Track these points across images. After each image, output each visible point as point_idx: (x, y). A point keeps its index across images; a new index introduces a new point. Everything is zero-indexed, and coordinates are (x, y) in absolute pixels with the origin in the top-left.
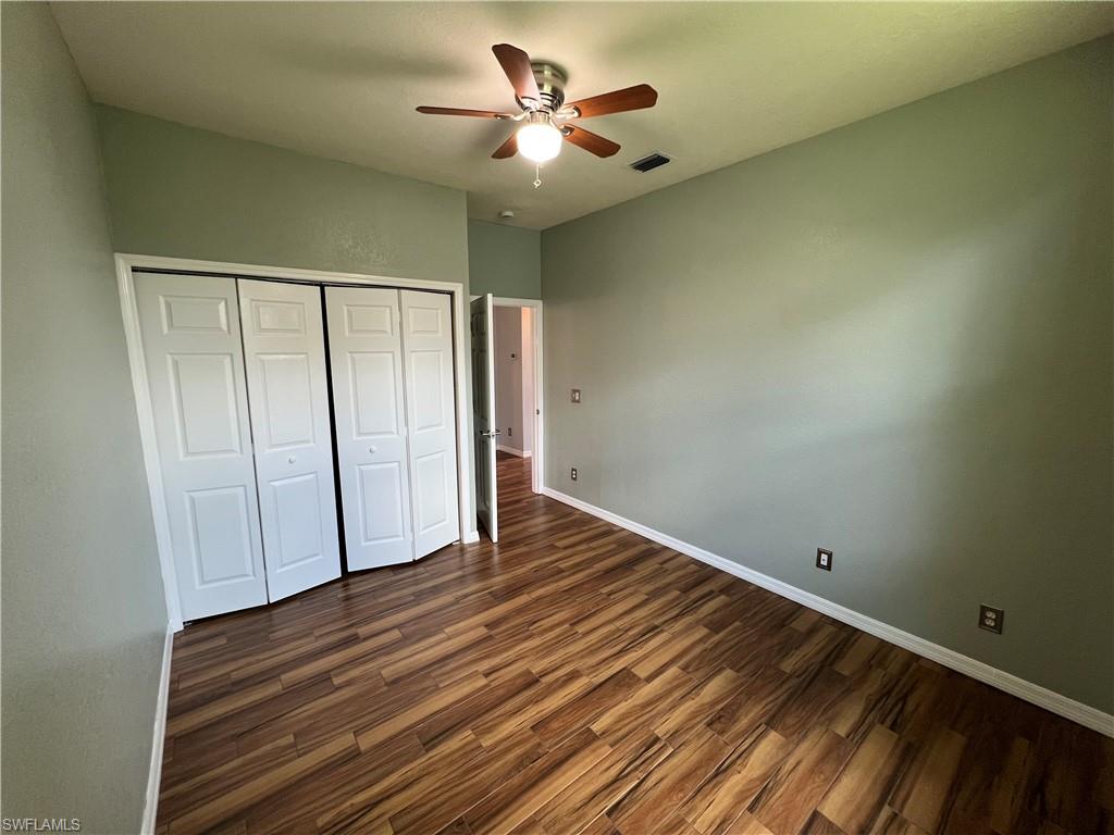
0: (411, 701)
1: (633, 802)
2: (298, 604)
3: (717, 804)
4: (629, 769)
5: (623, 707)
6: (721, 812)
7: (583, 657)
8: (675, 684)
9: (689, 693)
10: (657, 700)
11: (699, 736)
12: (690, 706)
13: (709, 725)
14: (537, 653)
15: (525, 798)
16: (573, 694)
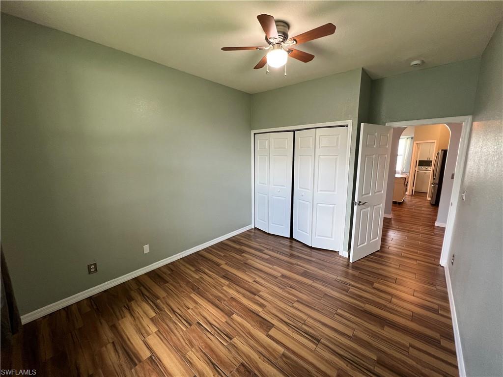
0: (238, 269)
1: (202, 330)
2: (272, 237)
3: (199, 362)
4: (216, 328)
5: (248, 325)
6: (195, 363)
7: (275, 307)
8: (270, 349)
9: (264, 356)
10: (256, 340)
11: (235, 358)
12: (255, 356)
13: (243, 365)
14: (272, 292)
15: (205, 300)
16: (250, 306)
